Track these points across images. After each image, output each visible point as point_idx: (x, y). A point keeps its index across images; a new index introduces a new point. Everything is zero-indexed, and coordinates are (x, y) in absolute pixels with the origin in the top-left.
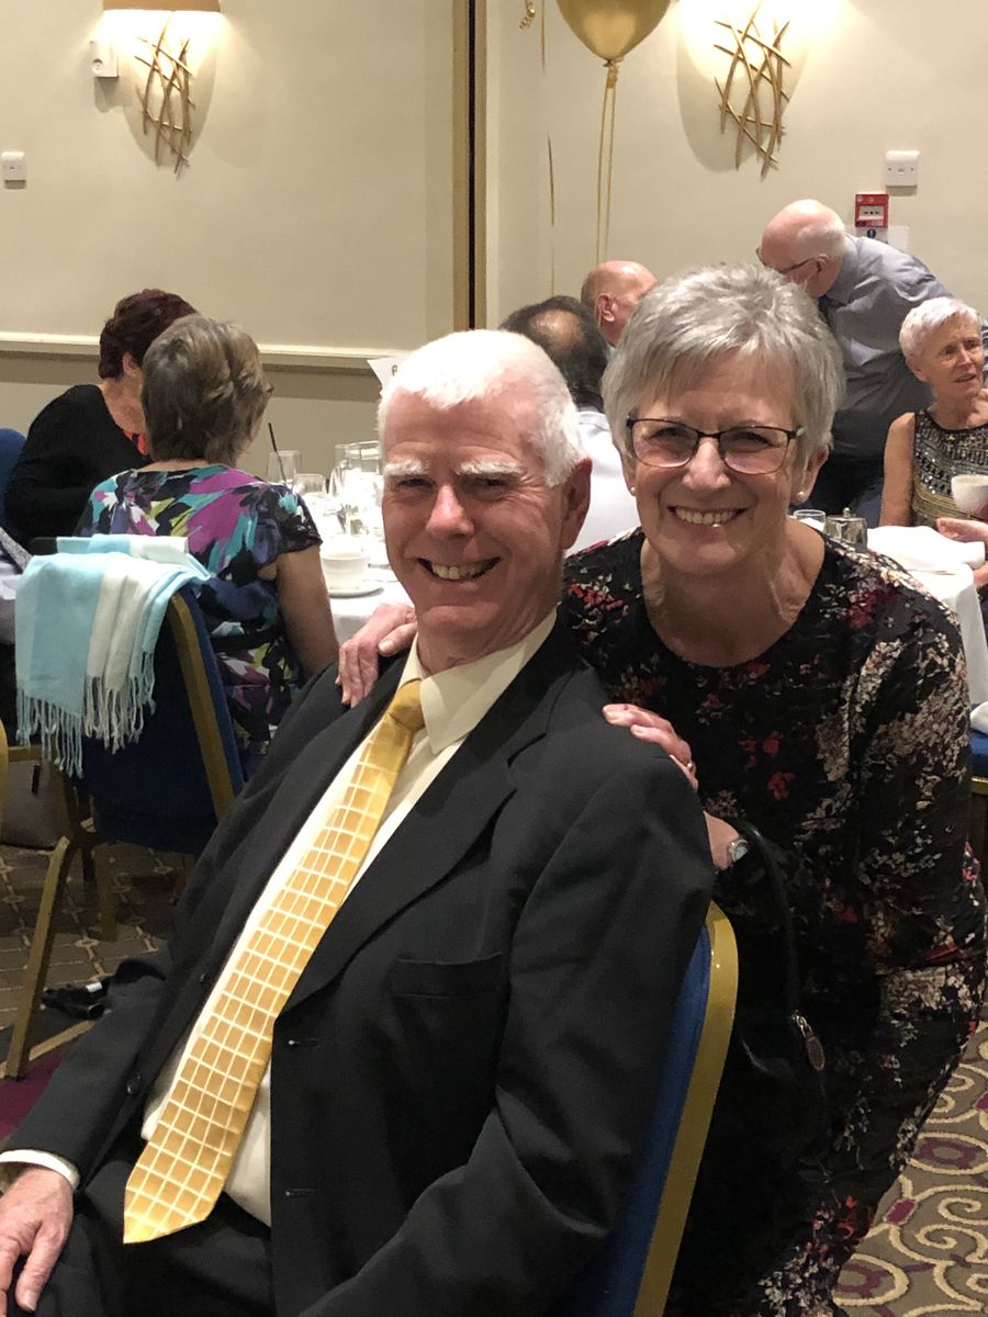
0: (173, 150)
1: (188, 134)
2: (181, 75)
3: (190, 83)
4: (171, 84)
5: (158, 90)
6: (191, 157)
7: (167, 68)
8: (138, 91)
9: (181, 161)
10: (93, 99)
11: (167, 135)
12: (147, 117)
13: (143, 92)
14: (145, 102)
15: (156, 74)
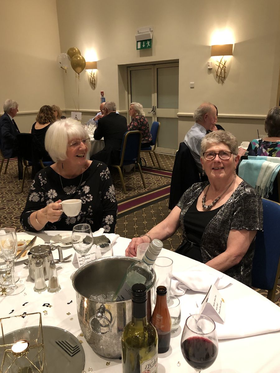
0: (222, 81)
1: (225, 78)
2: (224, 67)
3: (226, 68)
4: (222, 69)
5: (219, 70)
6: (225, 82)
7: (221, 66)
8: (216, 71)
9: (223, 82)
10: (207, 72)
11: (221, 78)
12: (217, 75)
13: (217, 71)
14: (217, 72)
15: (219, 67)
